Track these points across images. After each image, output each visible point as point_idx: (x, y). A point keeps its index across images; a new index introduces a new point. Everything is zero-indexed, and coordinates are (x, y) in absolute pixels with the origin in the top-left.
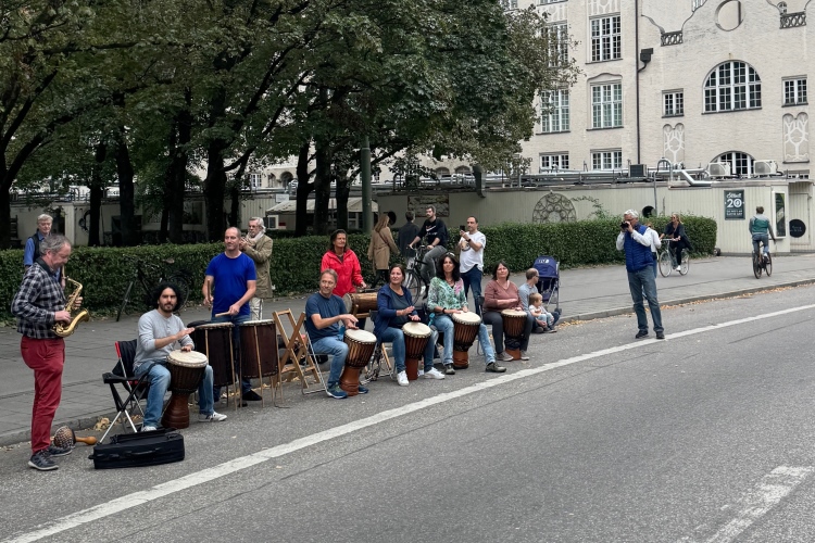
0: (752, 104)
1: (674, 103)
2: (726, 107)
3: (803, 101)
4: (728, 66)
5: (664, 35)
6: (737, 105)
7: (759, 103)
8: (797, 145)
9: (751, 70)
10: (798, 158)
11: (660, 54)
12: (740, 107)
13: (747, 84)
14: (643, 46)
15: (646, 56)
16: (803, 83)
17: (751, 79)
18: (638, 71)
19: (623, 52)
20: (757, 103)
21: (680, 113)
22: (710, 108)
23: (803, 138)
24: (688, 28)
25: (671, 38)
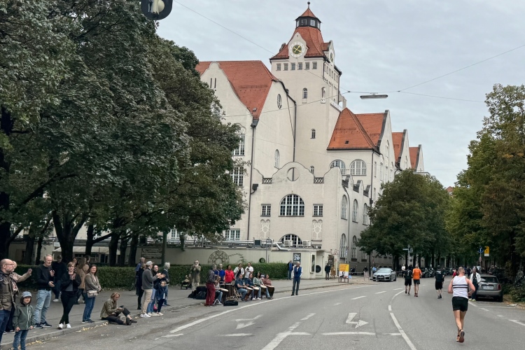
0: (300, 214)
1: (266, 210)
2: (289, 214)
3: (321, 215)
4: (291, 196)
5: (264, 179)
6: (294, 214)
7: (303, 214)
8: (317, 233)
9: (301, 199)
10: (317, 239)
11: (261, 187)
12: (295, 215)
13: (299, 205)
14: (253, 182)
15: (255, 187)
16: (321, 207)
17: (301, 203)
18: (251, 194)
19: (244, 184)
20: (302, 214)
21: (269, 215)
22: (282, 214)
23: (320, 231)
24: (274, 177)
25: (267, 181)
